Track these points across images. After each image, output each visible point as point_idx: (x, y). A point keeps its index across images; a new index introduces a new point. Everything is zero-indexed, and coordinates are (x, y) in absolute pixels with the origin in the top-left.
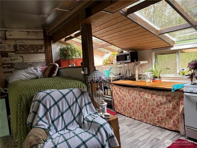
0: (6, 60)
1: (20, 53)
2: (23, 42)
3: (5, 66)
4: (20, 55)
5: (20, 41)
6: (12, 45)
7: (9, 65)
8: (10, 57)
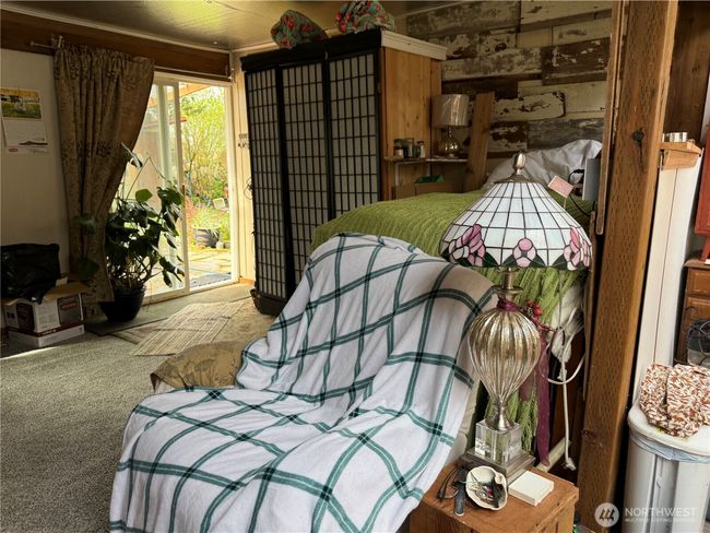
0: (506, 111)
1: (558, 81)
2: (576, 33)
3: (501, 131)
4: (556, 88)
5: (566, 29)
6: (536, 51)
7: (513, 130)
8: (521, 99)
